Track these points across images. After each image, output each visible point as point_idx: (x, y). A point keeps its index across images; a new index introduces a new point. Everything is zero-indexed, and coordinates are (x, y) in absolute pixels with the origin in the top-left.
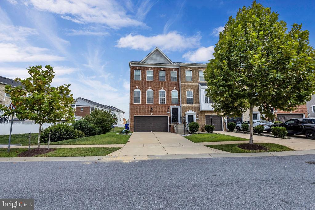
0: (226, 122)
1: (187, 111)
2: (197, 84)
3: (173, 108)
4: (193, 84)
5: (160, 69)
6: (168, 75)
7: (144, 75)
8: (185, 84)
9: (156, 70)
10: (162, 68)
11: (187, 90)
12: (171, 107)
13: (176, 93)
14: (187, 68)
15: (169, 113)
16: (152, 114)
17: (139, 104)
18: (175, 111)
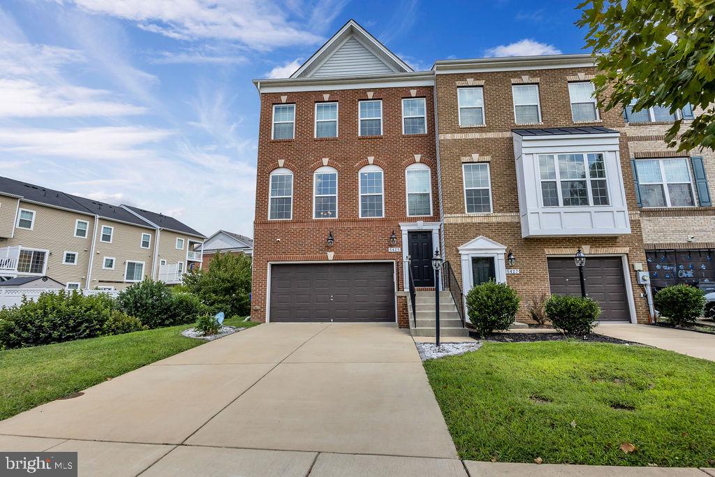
0: (648, 282)
1: (466, 239)
2: (508, 134)
3: (412, 234)
4: (491, 135)
5: (361, 95)
6: (392, 114)
7: (304, 121)
8: (458, 136)
9: (348, 100)
10: (370, 90)
11: (464, 159)
12: (405, 228)
13: (425, 175)
14: (462, 77)
15: (398, 250)
16: (331, 255)
17: (285, 222)
18: (421, 242)
